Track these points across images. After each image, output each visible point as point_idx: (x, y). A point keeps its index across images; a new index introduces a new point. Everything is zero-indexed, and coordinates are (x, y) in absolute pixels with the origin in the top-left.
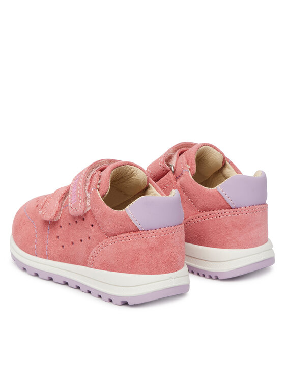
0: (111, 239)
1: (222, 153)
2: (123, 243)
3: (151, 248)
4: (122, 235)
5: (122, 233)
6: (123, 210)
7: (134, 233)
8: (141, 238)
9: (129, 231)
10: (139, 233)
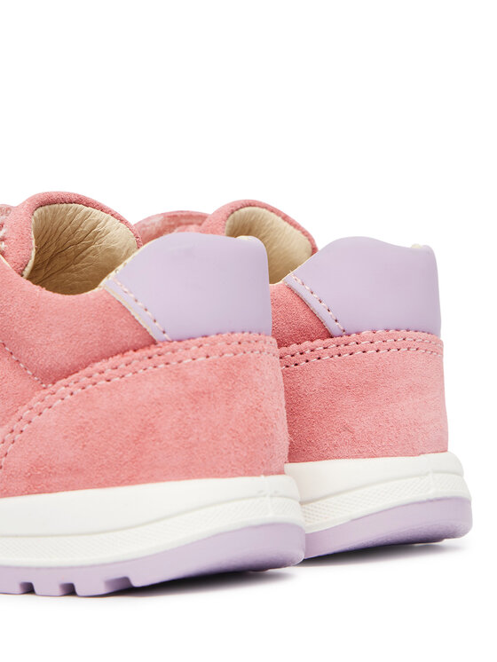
0: (60, 387)
1: (305, 233)
2: (101, 389)
3: (196, 393)
4: (98, 365)
5: (96, 360)
6: (96, 289)
7: (137, 354)
8: (162, 366)
9: (118, 348)
10: (154, 350)
